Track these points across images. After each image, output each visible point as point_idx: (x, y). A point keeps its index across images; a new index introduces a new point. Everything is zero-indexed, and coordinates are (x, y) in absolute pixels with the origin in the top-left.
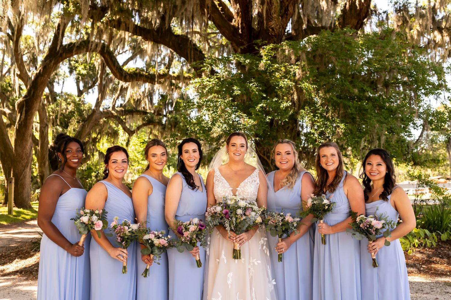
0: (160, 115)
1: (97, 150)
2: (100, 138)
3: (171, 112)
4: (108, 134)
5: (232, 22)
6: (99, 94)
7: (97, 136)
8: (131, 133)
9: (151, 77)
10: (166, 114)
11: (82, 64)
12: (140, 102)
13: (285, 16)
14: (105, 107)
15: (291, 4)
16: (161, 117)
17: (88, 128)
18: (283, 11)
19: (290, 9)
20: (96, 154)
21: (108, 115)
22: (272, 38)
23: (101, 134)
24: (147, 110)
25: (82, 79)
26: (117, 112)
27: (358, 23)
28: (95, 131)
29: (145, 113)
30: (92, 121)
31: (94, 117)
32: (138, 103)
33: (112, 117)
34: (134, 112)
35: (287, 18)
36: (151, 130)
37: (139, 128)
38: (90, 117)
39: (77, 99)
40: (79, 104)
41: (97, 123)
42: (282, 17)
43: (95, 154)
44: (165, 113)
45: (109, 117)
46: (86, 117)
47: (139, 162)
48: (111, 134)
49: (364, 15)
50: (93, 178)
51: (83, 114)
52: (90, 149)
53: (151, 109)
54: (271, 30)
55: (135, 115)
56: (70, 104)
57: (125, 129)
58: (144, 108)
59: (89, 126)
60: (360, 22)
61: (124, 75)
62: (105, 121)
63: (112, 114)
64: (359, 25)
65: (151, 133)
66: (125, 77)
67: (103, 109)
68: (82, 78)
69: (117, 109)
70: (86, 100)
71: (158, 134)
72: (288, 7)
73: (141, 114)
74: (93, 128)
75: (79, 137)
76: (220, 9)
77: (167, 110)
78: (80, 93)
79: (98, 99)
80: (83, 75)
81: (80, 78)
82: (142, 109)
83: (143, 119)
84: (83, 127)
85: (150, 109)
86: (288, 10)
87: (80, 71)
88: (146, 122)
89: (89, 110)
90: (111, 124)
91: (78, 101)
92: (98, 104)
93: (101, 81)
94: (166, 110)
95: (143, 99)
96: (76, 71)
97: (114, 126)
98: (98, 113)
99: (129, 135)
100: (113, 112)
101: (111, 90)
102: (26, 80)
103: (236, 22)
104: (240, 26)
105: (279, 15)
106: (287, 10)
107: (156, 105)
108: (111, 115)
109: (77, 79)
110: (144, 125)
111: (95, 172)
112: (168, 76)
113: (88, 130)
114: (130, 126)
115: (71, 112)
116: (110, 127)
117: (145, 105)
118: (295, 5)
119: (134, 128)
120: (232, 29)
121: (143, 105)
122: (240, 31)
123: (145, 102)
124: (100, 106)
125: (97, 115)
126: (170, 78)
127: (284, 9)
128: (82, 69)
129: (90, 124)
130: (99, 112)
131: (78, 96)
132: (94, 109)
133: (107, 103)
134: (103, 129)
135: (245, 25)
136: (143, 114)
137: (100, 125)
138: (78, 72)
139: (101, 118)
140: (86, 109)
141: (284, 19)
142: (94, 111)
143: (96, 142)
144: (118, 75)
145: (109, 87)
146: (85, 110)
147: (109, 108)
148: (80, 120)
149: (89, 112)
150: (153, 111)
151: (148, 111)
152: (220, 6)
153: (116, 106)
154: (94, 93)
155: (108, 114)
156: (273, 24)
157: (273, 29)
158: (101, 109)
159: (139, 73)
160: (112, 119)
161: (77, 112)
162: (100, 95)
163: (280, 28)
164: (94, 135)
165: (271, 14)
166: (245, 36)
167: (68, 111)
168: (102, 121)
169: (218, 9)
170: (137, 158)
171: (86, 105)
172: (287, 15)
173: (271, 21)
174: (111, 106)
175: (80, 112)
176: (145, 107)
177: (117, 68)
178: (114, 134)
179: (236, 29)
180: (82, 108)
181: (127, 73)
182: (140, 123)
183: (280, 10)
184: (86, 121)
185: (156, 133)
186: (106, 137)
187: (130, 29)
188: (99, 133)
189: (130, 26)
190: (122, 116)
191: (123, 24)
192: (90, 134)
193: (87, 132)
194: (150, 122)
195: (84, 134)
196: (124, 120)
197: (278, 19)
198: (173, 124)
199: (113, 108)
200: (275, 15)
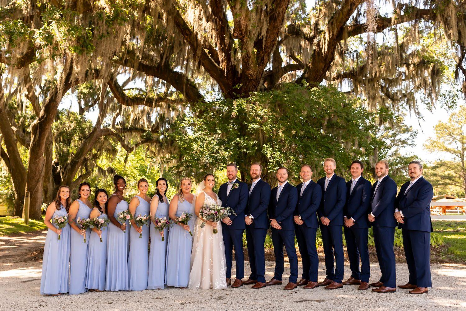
0: (158, 132)
1: (97, 166)
2: (100, 154)
4: (108, 151)
8: (129, 150)
10: (163, 132)
12: (139, 120)
13: (262, 64)
14: (106, 125)
15: (266, 55)
16: (159, 134)
17: (90, 145)
18: (259, 61)
19: (265, 59)
20: (96, 170)
21: (108, 133)
24: (145, 127)
25: (84, 98)
26: (117, 129)
27: (325, 66)
28: (95, 148)
29: (143, 130)
30: (93, 139)
31: (95, 135)
32: (137, 121)
33: (111, 135)
34: (133, 129)
35: (263, 66)
36: (149, 147)
37: (137, 145)
38: (91, 134)
39: (79, 117)
40: (81, 122)
41: (97, 140)
42: (259, 65)
43: (94, 169)
46: (88, 134)
48: (110, 150)
49: (330, 60)
51: (85, 132)
52: (91, 165)
54: (249, 76)
55: (133, 133)
56: (72, 122)
57: (123, 146)
59: (91, 143)
60: (327, 66)
61: (126, 99)
62: (105, 139)
63: (112, 132)
64: (326, 68)
65: (148, 149)
67: (104, 127)
69: (116, 126)
70: (87, 117)
71: (155, 150)
72: (263, 57)
73: (139, 132)
74: (94, 145)
75: (81, 153)
76: (209, 56)
78: (82, 111)
79: (99, 118)
80: (85, 94)
81: (82, 97)
82: (141, 126)
83: (142, 137)
84: (85, 144)
85: (148, 128)
86: (264, 60)
87: (82, 90)
88: (144, 140)
89: (90, 127)
90: (110, 141)
91: (80, 119)
92: (99, 123)
93: (102, 101)
94: (163, 128)
95: (142, 117)
97: (113, 143)
98: (99, 131)
99: (128, 152)
100: (113, 130)
102: (33, 100)
104: (225, 70)
105: (256, 64)
106: (262, 59)
107: (154, 123)
108: (110, 133)
109: (79, 98)
110: (142, 142)
112: (166, 100)
113: (89, 147)
114: (129, 143)
115: (73, 129)
116: (110, 144)
117: (144, 123)
119: (133, 146)
121: (141, 123)
122: (225, 74)
123: (143, 120)
124: (101, 124)
125: (98, 133)
126: (168, 102)
128: (84, 88)
129: (92, 141)
131: (80, 114)
132: (95, 127)
133: (108, 121)
134: (103, 146)
136: (142, 132)
137: (101, 142)
138: (80, 91)
139: (101, 136)
140: (88, 126)
141: (261, 67)
142: (95, 129)
143: (96, 158)
144: (121, 99)
145: (109, 107)
146: (87, 128)
147: (109, 125)
148: (81, 137)
149: (90, 130)
150: (151, 130)
151: (146, 129)
152: (209, 54)
153: (116, 124)
156: (250, 72)
157: (251, 75)
158: (102, 127)
159: (140, 97)
160: (112, 136)
161: (79, 129)
162: (101, 114)
163: (257, 74)
164: (94, 151)
165: (248, 65)
166: (230, 78)
167: (70, 129)
168: (102, 138)
169: (207, 56)
172: (263, 63)
173: (249, 70)
174: (111, 123)
175: (82, 130)
176: (143, 125)
177: (120, 93)
178: (113, 151)
179: (222, 71)
180: (84, 126)
181: (129, 98)
182: (138, 140)
183: (257, 60)
184: (87, 138)
185: (153, 149)
186: (105, 153)
187: (135, 67)
188: (99, 150)
189: (135, 65)
190: (121, 133)
191: (129, 64)
192: (91, 151)
193: (88, 149)
194: (148, 140)
195: (86, 151)
196: (123, 138)
197: (255, 67)
198: (169, 142)
199: (113, 126)
200: (252, 65)
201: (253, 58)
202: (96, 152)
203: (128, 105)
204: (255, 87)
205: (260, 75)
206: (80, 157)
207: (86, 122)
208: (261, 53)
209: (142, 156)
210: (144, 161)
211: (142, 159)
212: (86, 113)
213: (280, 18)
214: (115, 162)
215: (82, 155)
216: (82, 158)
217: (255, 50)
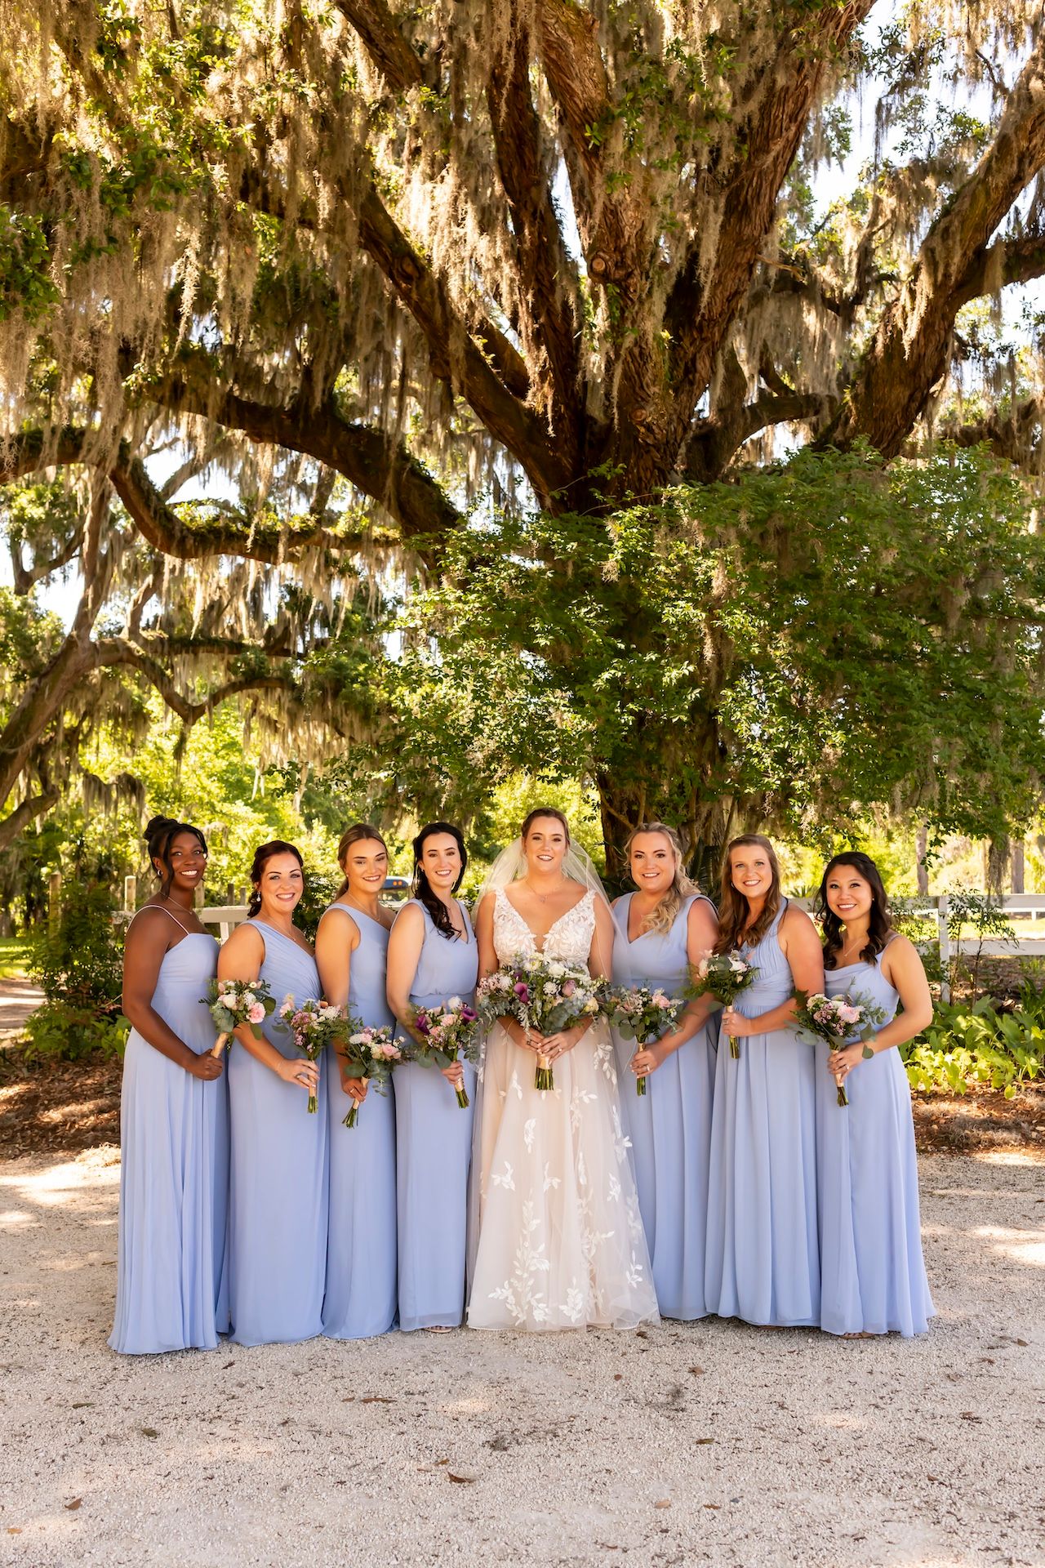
0: (287, 653)
1: (79, 770)
2: (91, 729)
3: (320, 645)
4: (115, 715)
5: (524, 397)
6: (87, 586)
7: (81, 722)
8: (190, 713)
9: (265, 541)
10: (306, 649)
11: (28, 488)
12: (221, 612)
13: (687, 388)
14: (108, 627)
15: (703, 352)
16: (289, 660)
17: (53, 699)
18: (680, 373)
19: (700, 365)
20: (77, 782)
21: (117, 655)
22: (648, 452)
23: (92, 716)
24: (241, 636)
25: (31, 536)
26: (146, 643)
27: (911, 398)
28: (74, 708)
29: (236, 646)
30: (63, 677)
31: (71, 663)
32: (214, 613)
33: (128, 661)
34: (201, 643)
35: (691, 392)
36: (256, 702)
37: (216, 697)
38: (58, 661)
39: (16, 603)
40: (22, 620)
41: (80, 682)
42: (676, 391)
43: (72, 779)
44: (300, 649)
45: (121, 660)
46: (45, 660)
47: (213, 806)
48: (124, 716)
49: (930, 373)
50: (65, 860)
51: (36, 652)
52: (58, 766)
53: (256, 633)
54: (642, 430)
55: (202, 655)
57: (170, 700)
58: (232, 630)
59: (56, 692)
60: (918, 395)
61: (178, 534)
62: (105, 676)
63: (129, 650)
65: (254, 711)
66: (183, 540)
67: (100, 634)
68: (29, 533)
69: (144, 634)
70: (40, 603)
71: (279, 714)
72: (694, 360)
73: (222, 651)
74: (68, 699)
75: (22, 727)
76: (489, 359)
77: (308, 638)
78: (24, 581)
79: (84, 603)
80: (33, 523)
81: (24, 534)
82: (227, 632)
83: (230, 668)
84: (36, 694)
85: (252, 636)
86: (696, 370)
87: (22, 509)
88: (240, 678)
89: (53, 638)
90: (124, 683)
91: (20, 609)
92: (84, 619)
93: (94, 546)
94: (303, 638)
95: (230, 601)
96: (10, 507)
97: (136, 690)
98: (84, 650)
99: (185, 719)
100: (133, 644)
101: (125, 574)
103: (538, 398)
104: (549, 415)
105: (667, 387)
106: (690, 369)
107: (272, 620)
108: (125, 655)
109: (15, 536)
110: (234, 687)
111: (72, 842)
112: (316, 538)
113: (51, 706)
114: (187, 688)
116: (123, 694)
117: (238, 620)
118: (714, 354)
119: (202, 698)
120: (526, 420)
121: (228, 619)
122: (550, 429)
123: (237, 609)
124: (90, 627)
125: (83, 656)
126: (325, 544)
127: (682, 365)
128: (31, 502)
129: (59, 685)
130: (87, 645)
131: (19, 592)
132: (70, 636)
133: (114, 614)
134: (101, 702)
135: (566, 408)
136: (231, 653)
137: (91, 687)
138: (15, 512)
139: (93, 666)
140: (46, 634)
141: (684, 397)
142: (71, 642)
143: (78, 741)
144: (159, 534)
145: (119, 565)
146: (42, 638)
147: (120, 630)
148: (24, 672)
149: (53, 644)
150: (261, 643)
151: (247, 641)
152: (488, 353)
153: (142, 624)
154: (69, 582)
155: (115, 654)
156: (648, 414)
157: (649, 428)
158: (93, 636)
159: (227, 527)
160: (130, 666)
161: (17, 644)
162: (90, 591)
163: (669, 423)
164: (69, 720)
165: (642, 387)
166: (566, 441)
168: (96, 674)
169: (481, 360)
170: (209, 793)
171: (43, 624)
172: (692, 383)
173: (643, 408)
174: (126, 622)
175: (26, 645)
176: (237, 627)
177: (155, 512)
178: (135, 718)
179: (536, 421)
180: (32, 632)
181: (189, 529)
182: (219, 678)
183: (671, 370)
184: (45, 675)
185: (272, 711)
186: (107, 726)
187: (210, 410)
188: (85, 715)
189: (211, 402)
190: (162, 655)
191: (189, 396)
192: (58, 717)
193: (48, 711)
194: (252, 679)
195: (40, 718)
196: (168, 672)
197: (663, 398)
198: (327, 685)
199: (134, 632)
200: (655, 389)
201: (659, 361)
202: (75, 723)
203: (184, 555)
204: (661, 471)
205: (680, 430)
206: (22, 741)
207: (38, 619)
208: (686, 343)
209: (233, 733)
210: (240, 751)
211: (232, 746)
212: (38, 588)
213: (763, 208)
214: (144, 756)
215: (27, 731)
216: (28, 743)
217: (666, 334)
